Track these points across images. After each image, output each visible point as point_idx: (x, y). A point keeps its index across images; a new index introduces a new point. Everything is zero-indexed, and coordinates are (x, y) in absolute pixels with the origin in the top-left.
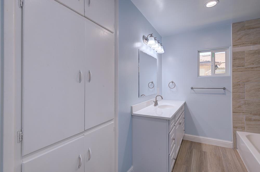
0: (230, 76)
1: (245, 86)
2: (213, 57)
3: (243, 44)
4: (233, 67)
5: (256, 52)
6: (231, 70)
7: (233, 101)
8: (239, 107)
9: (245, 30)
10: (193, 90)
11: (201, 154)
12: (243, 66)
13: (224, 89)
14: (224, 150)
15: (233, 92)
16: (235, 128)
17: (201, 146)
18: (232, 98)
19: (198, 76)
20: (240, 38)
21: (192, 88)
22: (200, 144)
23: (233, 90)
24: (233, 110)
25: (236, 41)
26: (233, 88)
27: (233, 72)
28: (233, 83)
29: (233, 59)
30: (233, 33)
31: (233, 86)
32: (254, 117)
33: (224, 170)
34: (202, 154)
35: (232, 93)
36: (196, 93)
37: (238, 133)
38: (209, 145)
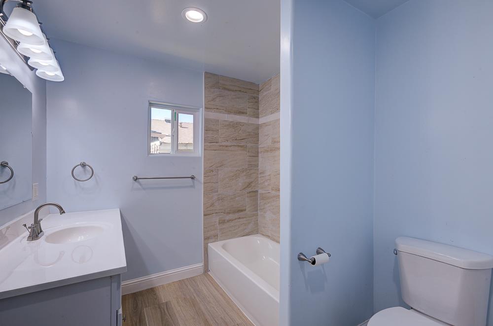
0: (200, 156)
1: (219, 173)
2: (175, 120)
3: (218, 109)
4: (205, 142)
5: (231, 124)
6: (202, 147)
7: (204, 197)
8: (211, 206)
9: (219, 88)
10: (139, 182)
11: (161, 311)
12: (217, 143)
13: (193, 178)
14: (193, 282)
15: (204, 183)
16: (207, 239)
17: (155, 294)
18: (203, 193)
19: (148, 155)
20: (214, 99)
21: (136, 179)
22: (152, 291)
23: (204, 178)
24: (204, 212)
25: (209, 101)
26: (204, 176)
27: (205, 149)
28: (205, 169)
29: (205, 130)
30: (205, 88)
31: (205, 174)
32: (228, 217)
33: (206, 320)
34: (164, 310)
35: (203, 185)
36: (144, 189)
37: (211, 246)
38: (169, 284)
